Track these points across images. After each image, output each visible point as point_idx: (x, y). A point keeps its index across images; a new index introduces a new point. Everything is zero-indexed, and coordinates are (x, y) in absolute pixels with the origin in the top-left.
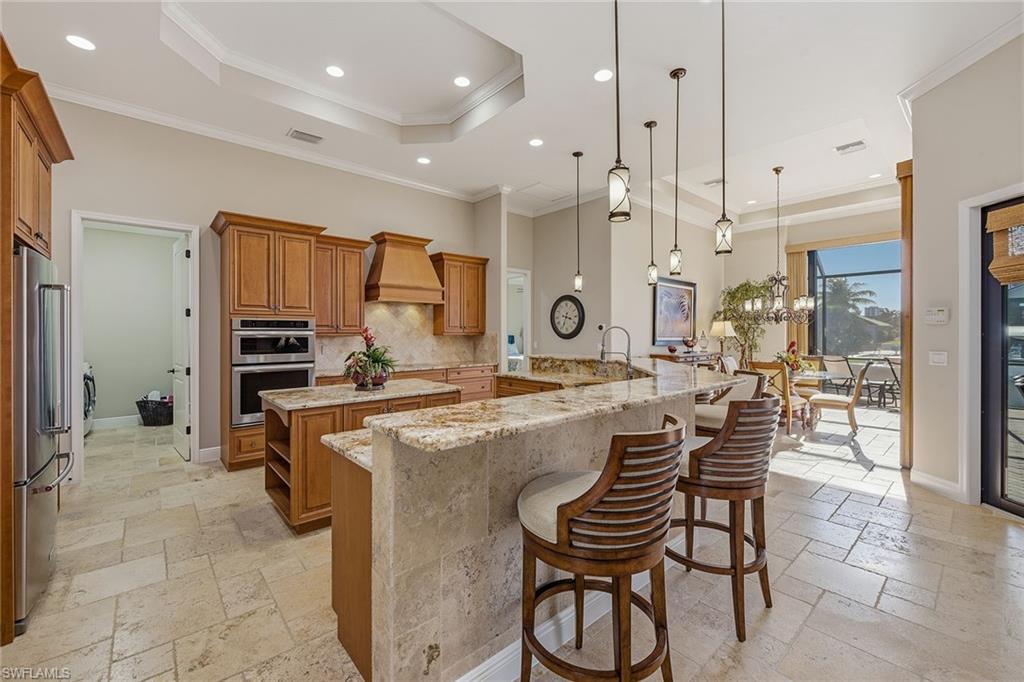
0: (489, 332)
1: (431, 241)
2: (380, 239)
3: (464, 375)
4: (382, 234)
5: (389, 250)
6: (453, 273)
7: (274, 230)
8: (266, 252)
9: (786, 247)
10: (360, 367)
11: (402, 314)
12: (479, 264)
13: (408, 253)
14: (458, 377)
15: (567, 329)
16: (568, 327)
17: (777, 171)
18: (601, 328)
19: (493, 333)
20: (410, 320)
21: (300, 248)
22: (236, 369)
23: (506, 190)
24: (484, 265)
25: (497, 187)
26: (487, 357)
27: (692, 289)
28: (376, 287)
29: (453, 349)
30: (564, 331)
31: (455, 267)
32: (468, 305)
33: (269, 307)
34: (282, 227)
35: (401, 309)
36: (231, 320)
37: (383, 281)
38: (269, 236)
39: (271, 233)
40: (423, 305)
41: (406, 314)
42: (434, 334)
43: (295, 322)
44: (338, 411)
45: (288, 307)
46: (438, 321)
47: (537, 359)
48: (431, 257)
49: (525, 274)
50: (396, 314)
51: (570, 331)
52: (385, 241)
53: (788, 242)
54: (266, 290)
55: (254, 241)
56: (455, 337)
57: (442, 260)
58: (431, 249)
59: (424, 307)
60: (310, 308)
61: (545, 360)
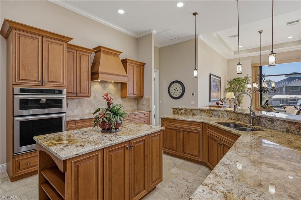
0: (145, 96)
1: (121, 53)
2: (98, 50)
3: (137, 116)
4: (100, 47)
5: (103, 56)
6: (131, 69)
7: (42, 36)
8: (37, 48)
9: (251, 64)
10: (106, 118)
11: (107, 87)
12: (141, 65)
13: (111, 58)
14: (135, 117)
15: (176, 95)
16: (177, 94)
17: (260, 32)
18: (193, 94)
19: (148, 97)
20: (111, 90)
21: (57, 49)
22: (17, 118)
23: (154, 32)
24: (143, 66)
25: (150, 30)
26: (145, 107)
27: (219, 79)
28: (97, 73)
29: (129, 104)
30: (175, 96)
31: (131, 66)
32: (137, 84)
33: (39, 81)
34: (47, 35)
35: (106, 85)
36: (13, 89)
37: (100, 70)
38: (38, 39)
39: (40, 38)
40: (116, 83)
41: (109, 88)
42: (121, 97)
43: (55, 90)
44: (100, 153)
45: (50, 82)
46: (123, 91)
47: (176, 109)
48: (121, 60)
49: (156, 72)
50: (104, 88)
51: (178, 96)
52: (100, 51)
53: (252, 63)
54: (36, 71)
55: (29, 41)
56: (130, 99)
57: (126, 62)
58: (121, 57)
59: (117, 84)
60: (63, 83)
61: (181, 109)
